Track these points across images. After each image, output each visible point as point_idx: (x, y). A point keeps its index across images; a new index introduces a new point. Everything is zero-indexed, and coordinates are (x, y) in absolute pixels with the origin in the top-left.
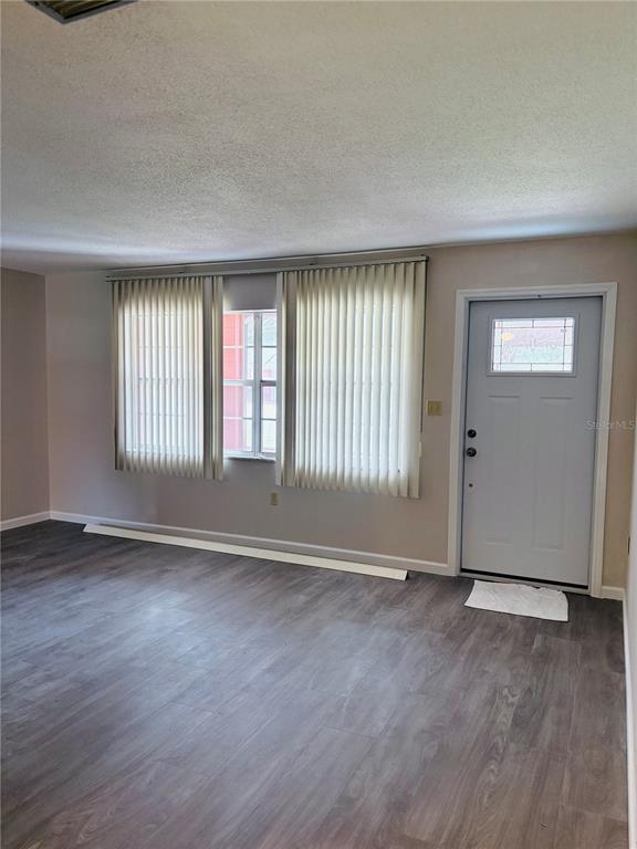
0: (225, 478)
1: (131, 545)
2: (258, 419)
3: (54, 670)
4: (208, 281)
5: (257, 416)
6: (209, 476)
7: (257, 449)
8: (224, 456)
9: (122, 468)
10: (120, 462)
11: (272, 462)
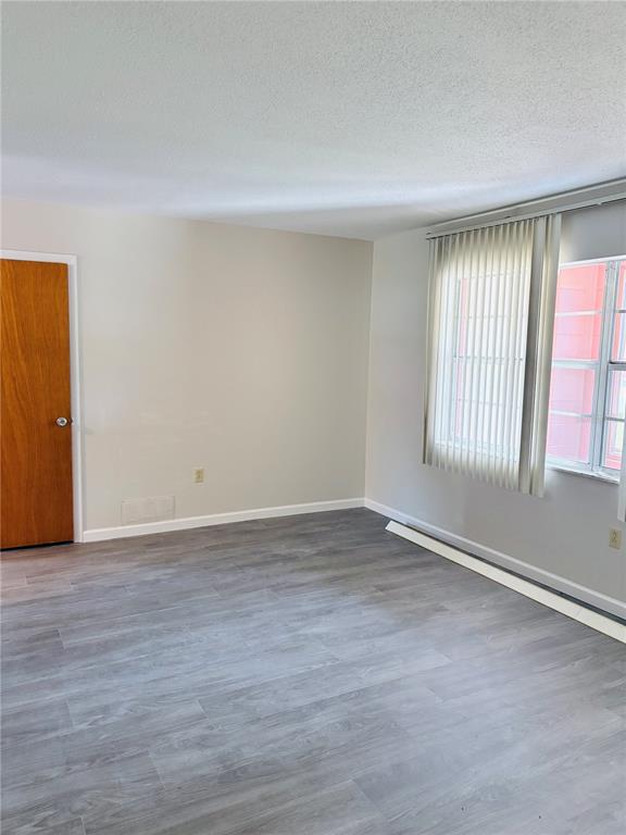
0: (547, 496)
1: (426, 558)
2: (600, 417)
3: (215, 731)
4: (542, 222)
5: (600, 413)
6: (525, 489)
7: (596, 462)
8: (546, 465)
9: (430, 463)
10: (427, 456)
11: (613, 484)
